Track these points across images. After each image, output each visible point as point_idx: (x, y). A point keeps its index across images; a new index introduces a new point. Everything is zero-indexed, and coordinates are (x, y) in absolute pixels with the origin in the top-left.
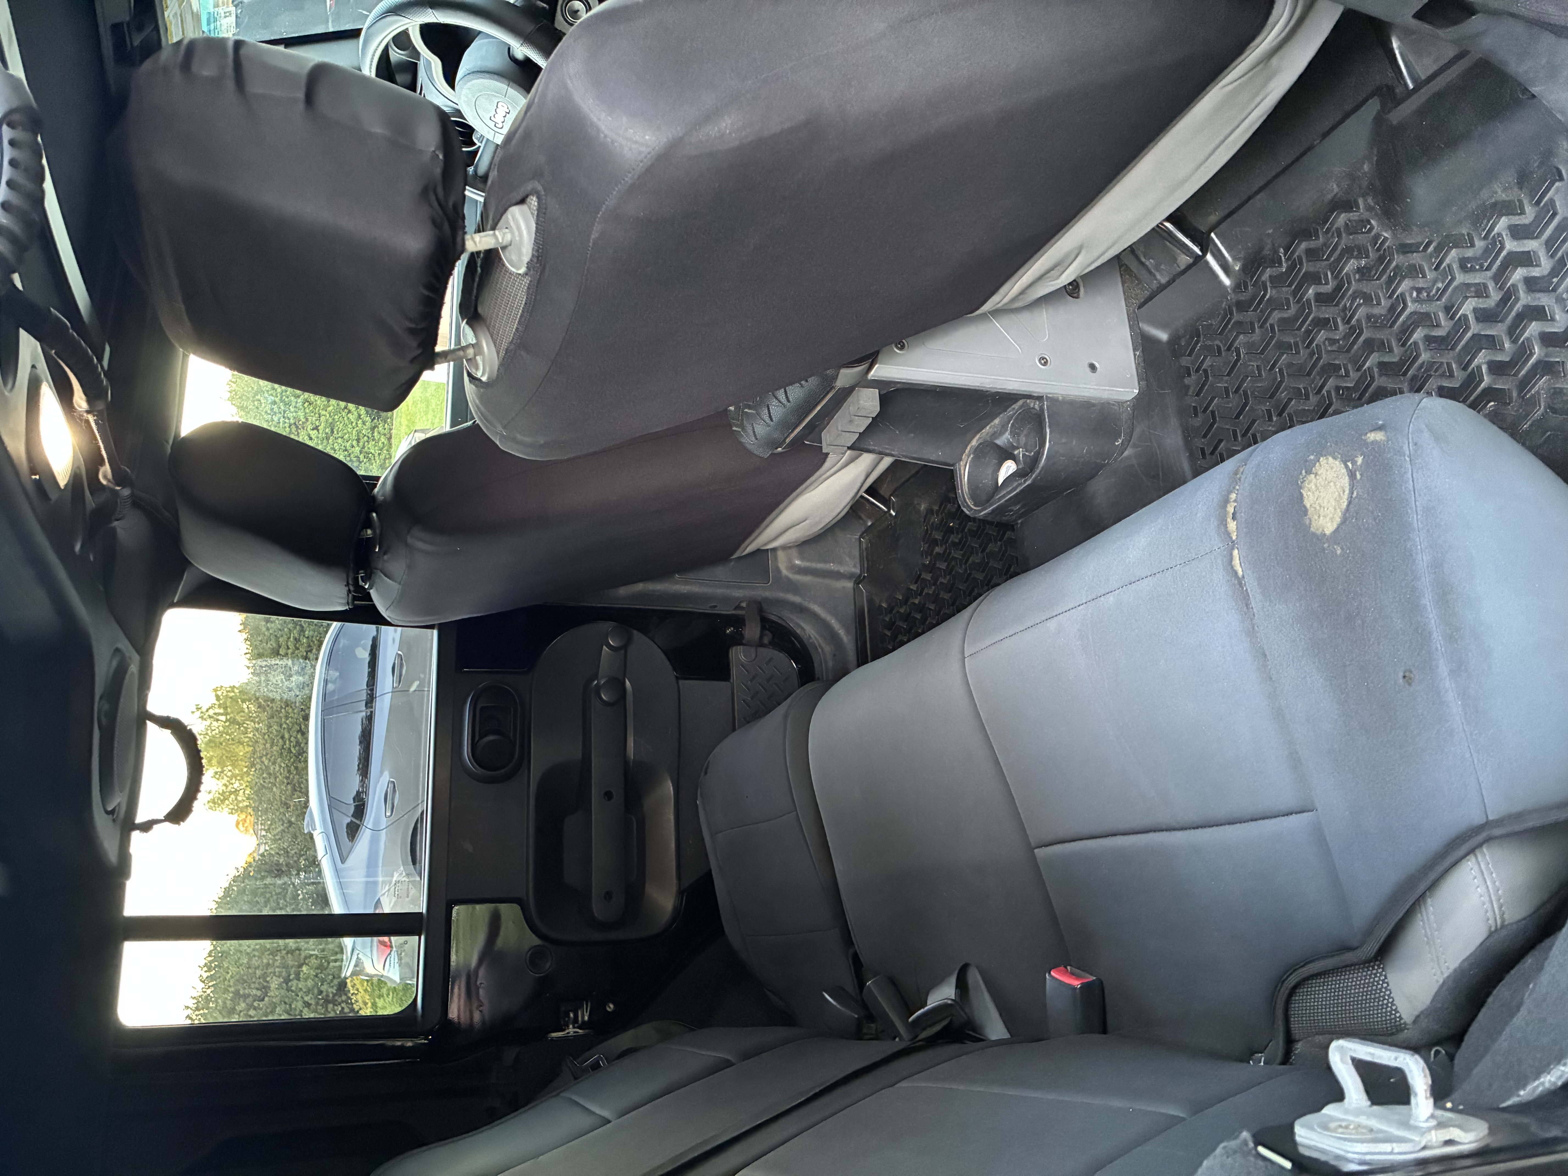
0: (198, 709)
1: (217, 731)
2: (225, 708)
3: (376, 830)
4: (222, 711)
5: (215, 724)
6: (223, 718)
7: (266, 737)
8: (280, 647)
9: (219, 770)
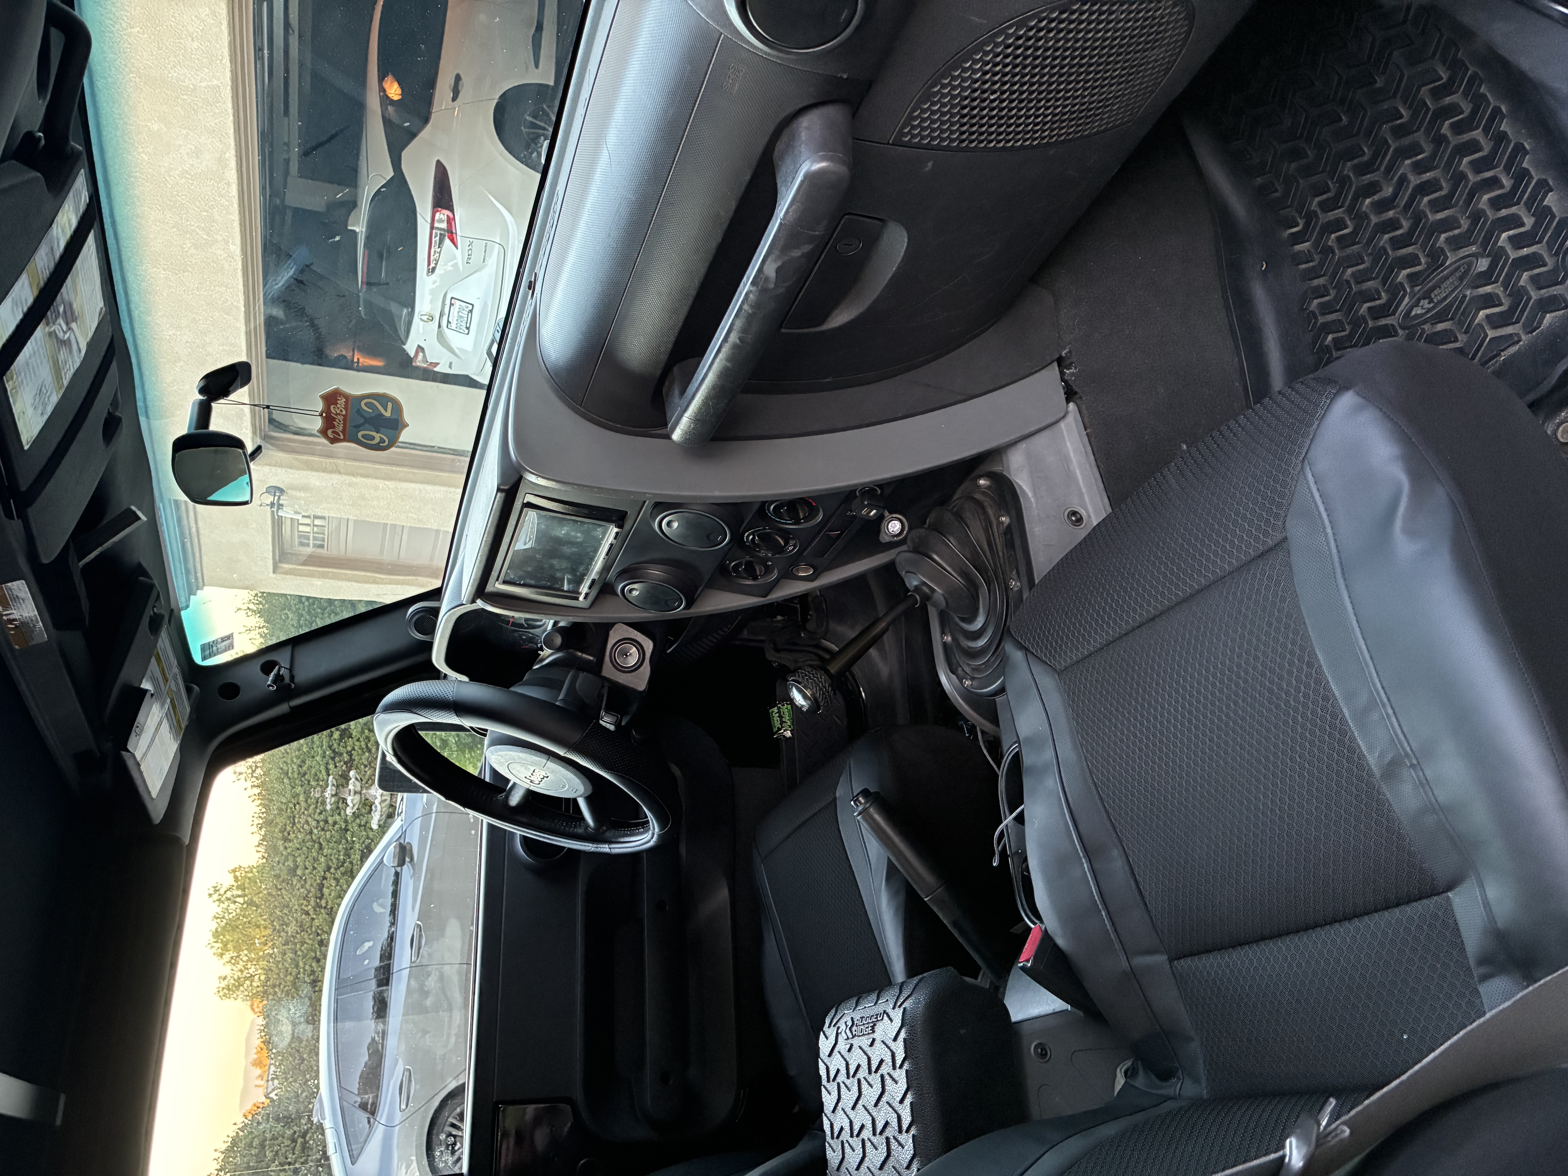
0: (216, 891)
1: (234, 914)
2: (244, 890)
3: (389, 1127)
4: (240, 893)
5: (232, 906)
6: (241, 900)
7: (280, 966)
8: (297, 867)
9: (236, 954)
